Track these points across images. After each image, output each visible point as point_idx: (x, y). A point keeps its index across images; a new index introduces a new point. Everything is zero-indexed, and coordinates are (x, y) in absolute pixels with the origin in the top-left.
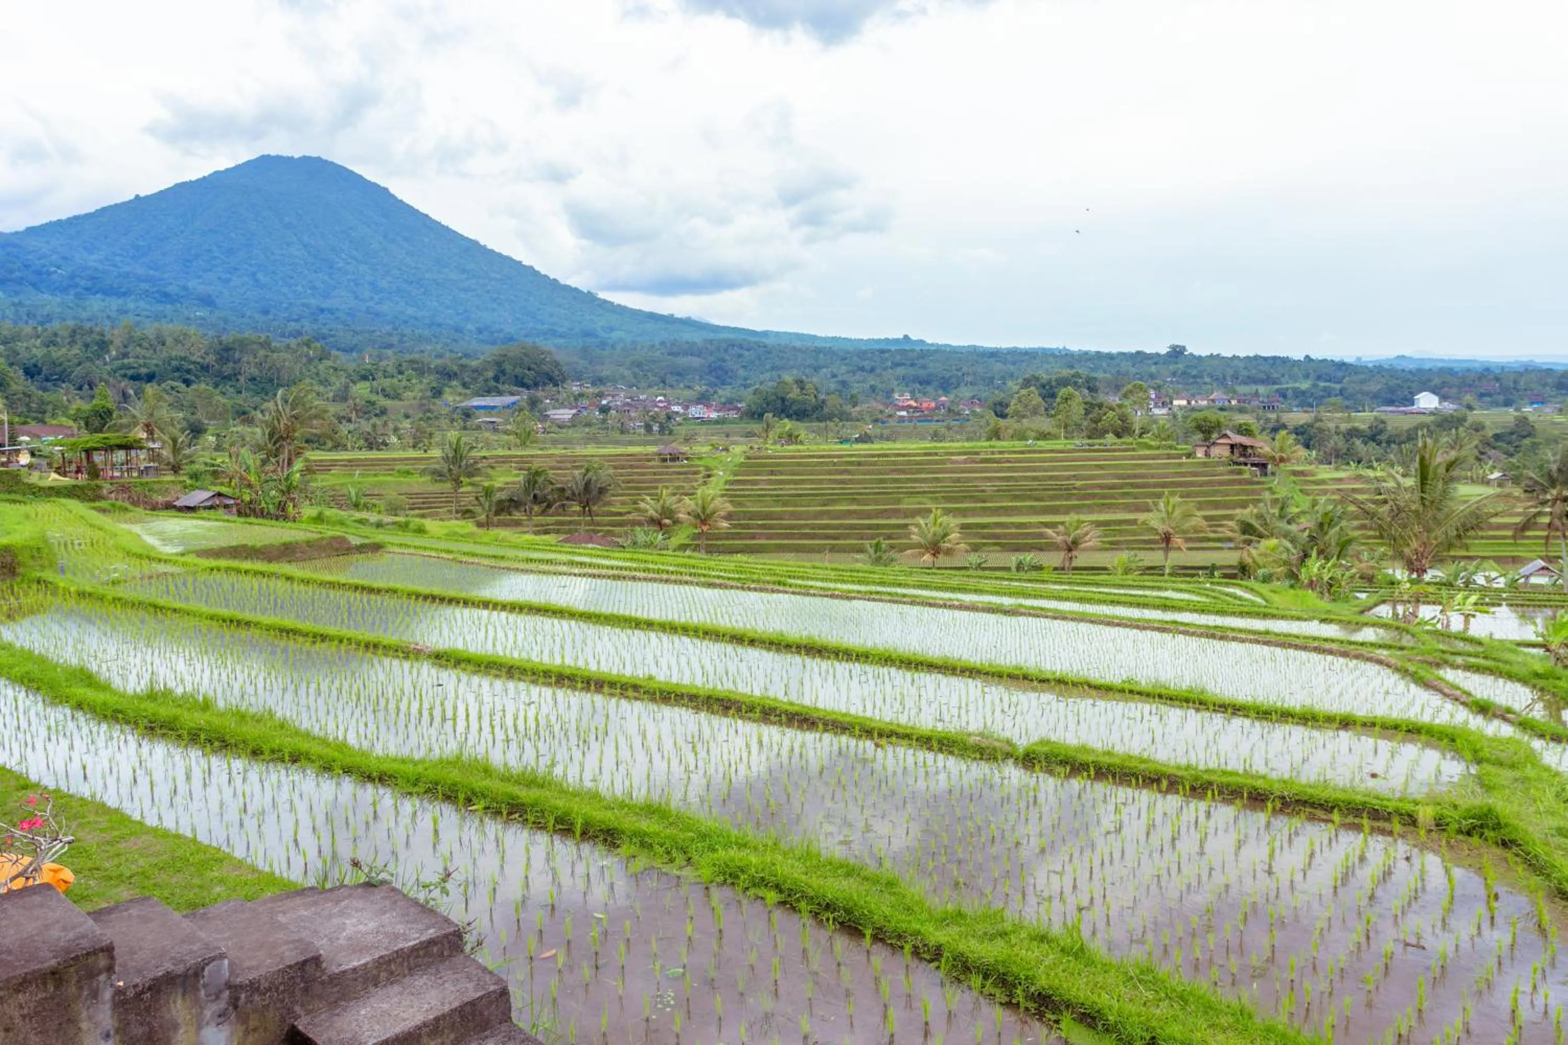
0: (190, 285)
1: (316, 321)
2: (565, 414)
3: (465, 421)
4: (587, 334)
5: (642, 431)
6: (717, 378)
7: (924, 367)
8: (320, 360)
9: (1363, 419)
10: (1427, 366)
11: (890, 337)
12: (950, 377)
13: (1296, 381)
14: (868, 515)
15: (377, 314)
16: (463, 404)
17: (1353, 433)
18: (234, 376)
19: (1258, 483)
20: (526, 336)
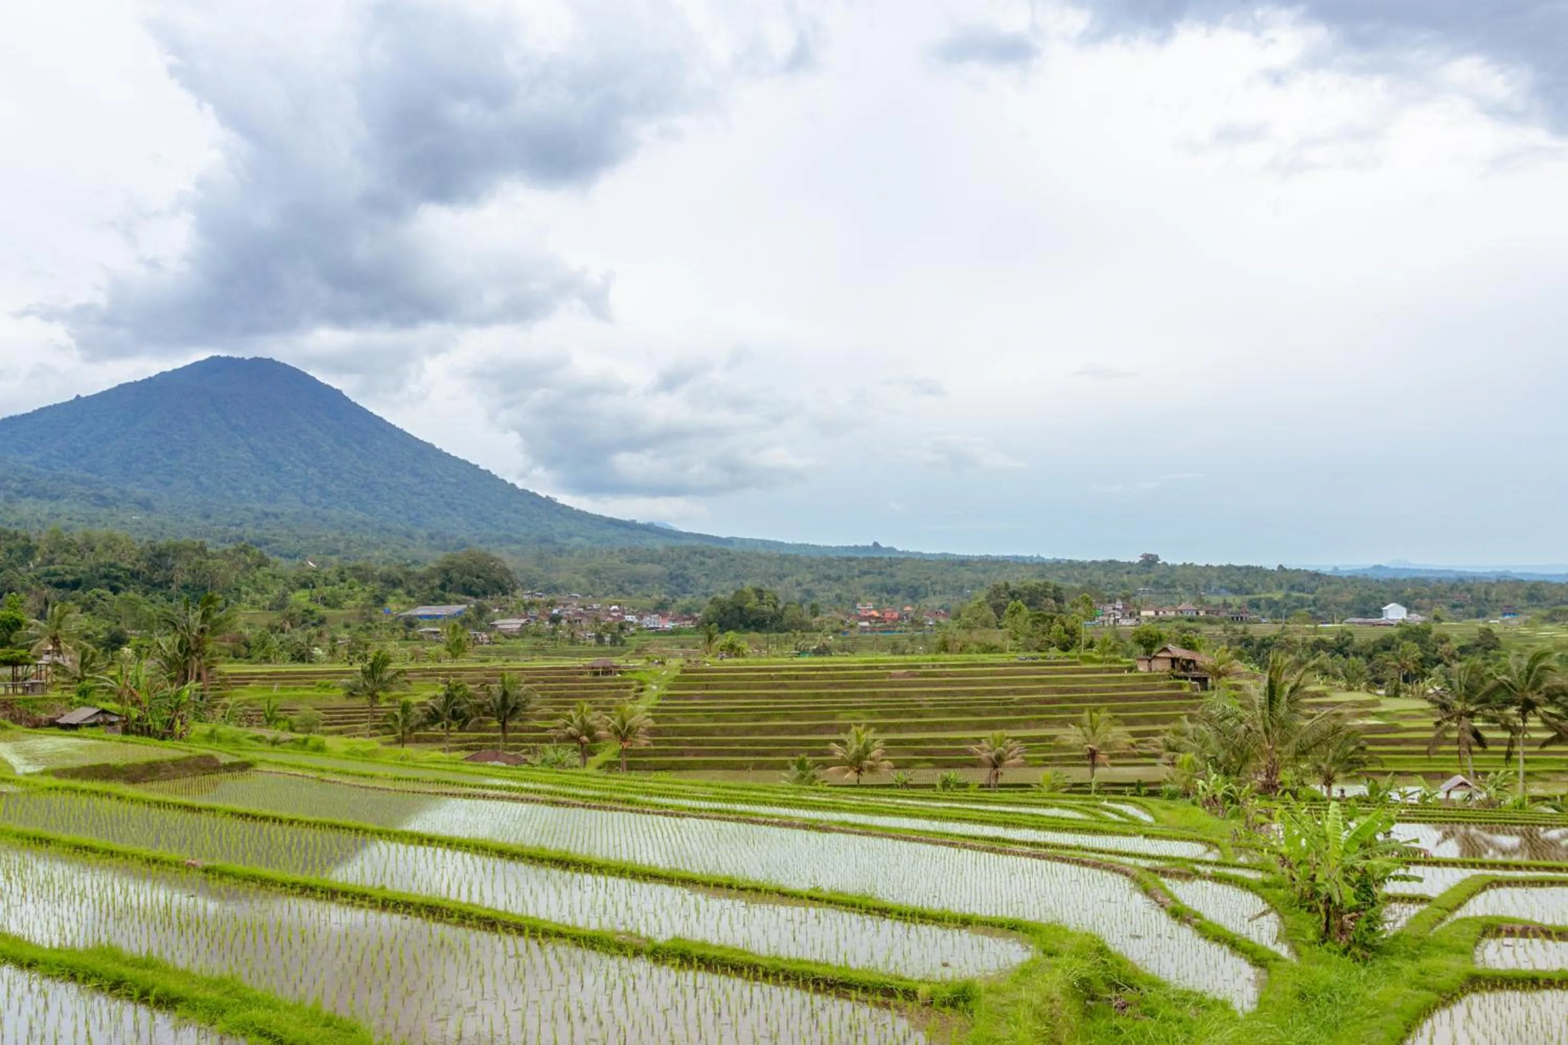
0: (128, 488)
1: (258, 526)
2: (513, 624)
3: (406, 631)
4: (543, 540)
5: (594, 641)
6: (678, 586)
7: (892, 576)
8: (259, 566)
9: (1330, 630)
10: (1402, 577)
11: (859, 544)
12: (919, 587)
13: (1269, 591)
14: (801, 731)
15: (325, 520)
16: (406, 613)
17: (1319, 645)
18: (165, 584)
19: (1198, 697)
20: (481, 542)
